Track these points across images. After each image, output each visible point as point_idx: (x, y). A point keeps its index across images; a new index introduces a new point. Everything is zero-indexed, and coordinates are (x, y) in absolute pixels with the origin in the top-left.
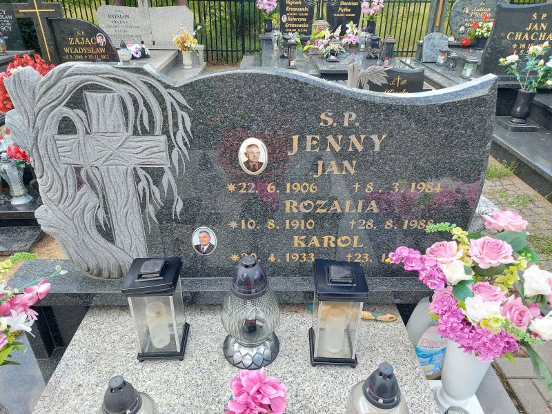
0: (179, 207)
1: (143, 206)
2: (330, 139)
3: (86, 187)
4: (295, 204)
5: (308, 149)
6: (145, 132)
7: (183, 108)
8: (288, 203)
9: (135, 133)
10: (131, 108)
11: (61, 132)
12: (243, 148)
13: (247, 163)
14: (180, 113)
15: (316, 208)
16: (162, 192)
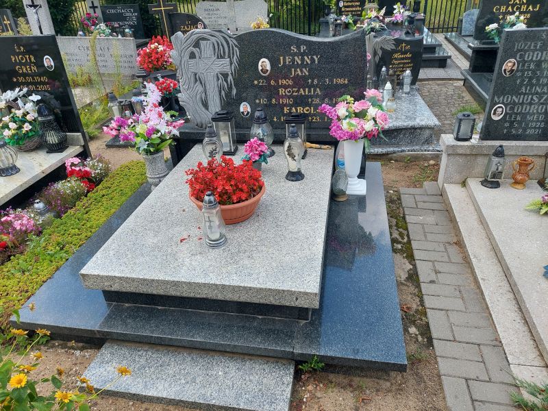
0: (234, 92)
1: (220, 92)
2: (296, 58)
3: (198, 82)
4: (284, 90)
5: (287, 63)
6: (222, 57)
7: (236, 46)
8: (280, 90)
9: (218, 58)
10: (216, 47)
11: (190, 58)
12: (260, 64)
13: (261, 70)
14: (235, 48)
15: (293, 92)
16: (228, 85)
